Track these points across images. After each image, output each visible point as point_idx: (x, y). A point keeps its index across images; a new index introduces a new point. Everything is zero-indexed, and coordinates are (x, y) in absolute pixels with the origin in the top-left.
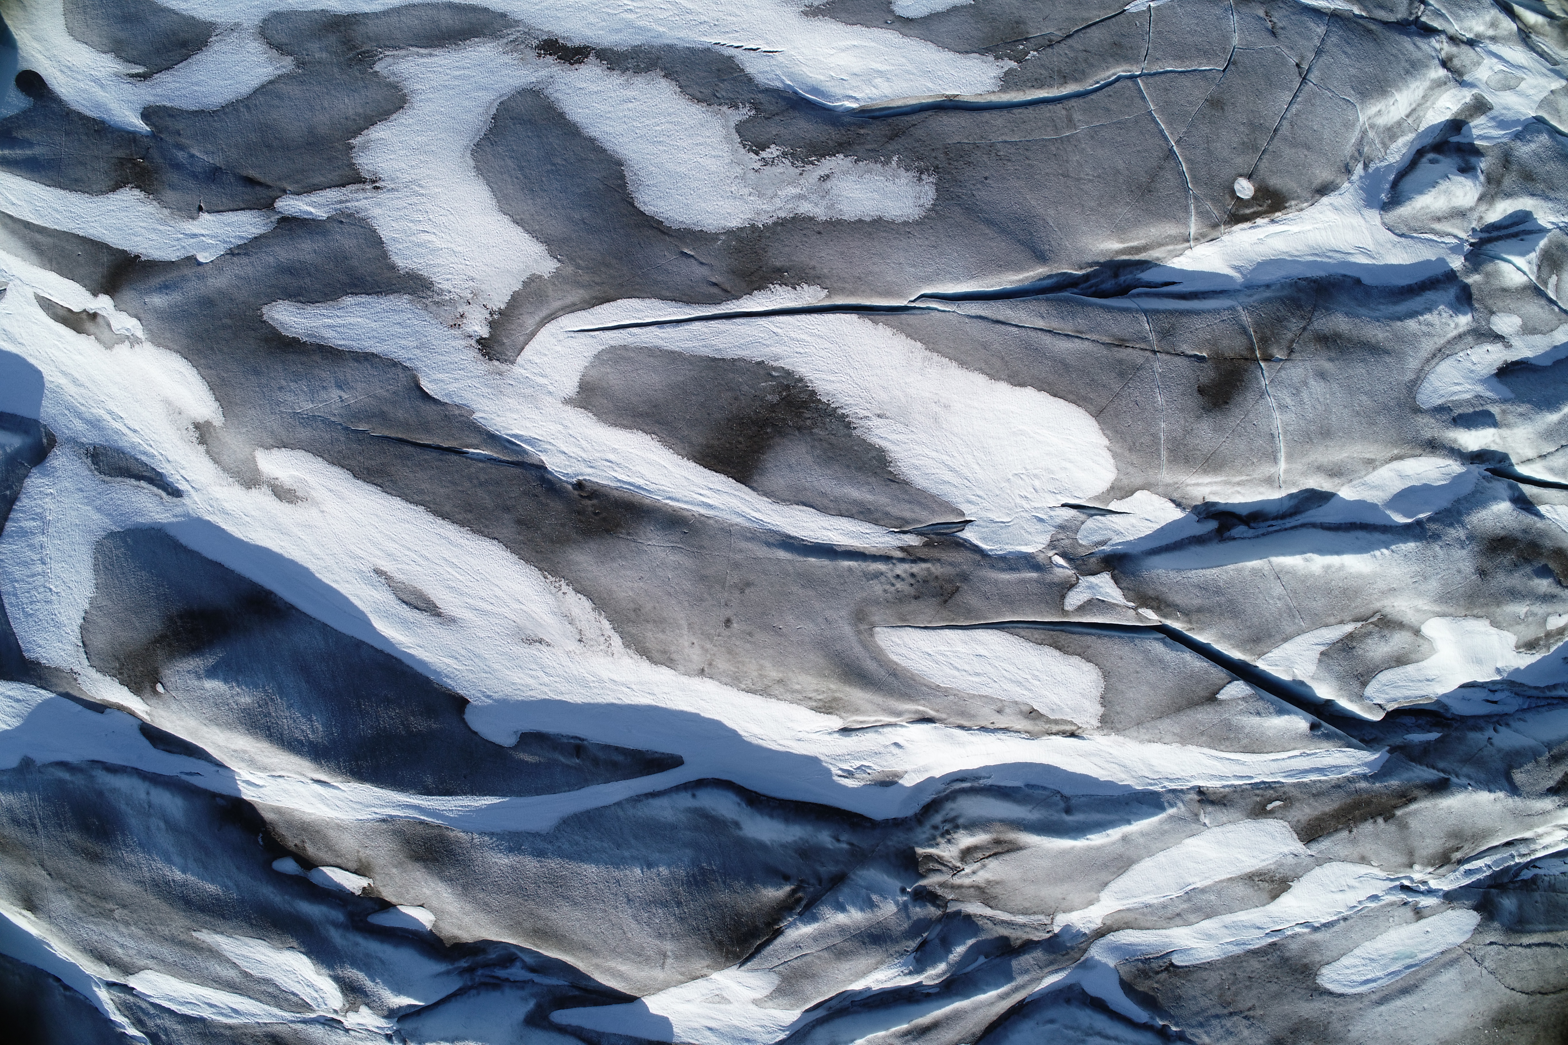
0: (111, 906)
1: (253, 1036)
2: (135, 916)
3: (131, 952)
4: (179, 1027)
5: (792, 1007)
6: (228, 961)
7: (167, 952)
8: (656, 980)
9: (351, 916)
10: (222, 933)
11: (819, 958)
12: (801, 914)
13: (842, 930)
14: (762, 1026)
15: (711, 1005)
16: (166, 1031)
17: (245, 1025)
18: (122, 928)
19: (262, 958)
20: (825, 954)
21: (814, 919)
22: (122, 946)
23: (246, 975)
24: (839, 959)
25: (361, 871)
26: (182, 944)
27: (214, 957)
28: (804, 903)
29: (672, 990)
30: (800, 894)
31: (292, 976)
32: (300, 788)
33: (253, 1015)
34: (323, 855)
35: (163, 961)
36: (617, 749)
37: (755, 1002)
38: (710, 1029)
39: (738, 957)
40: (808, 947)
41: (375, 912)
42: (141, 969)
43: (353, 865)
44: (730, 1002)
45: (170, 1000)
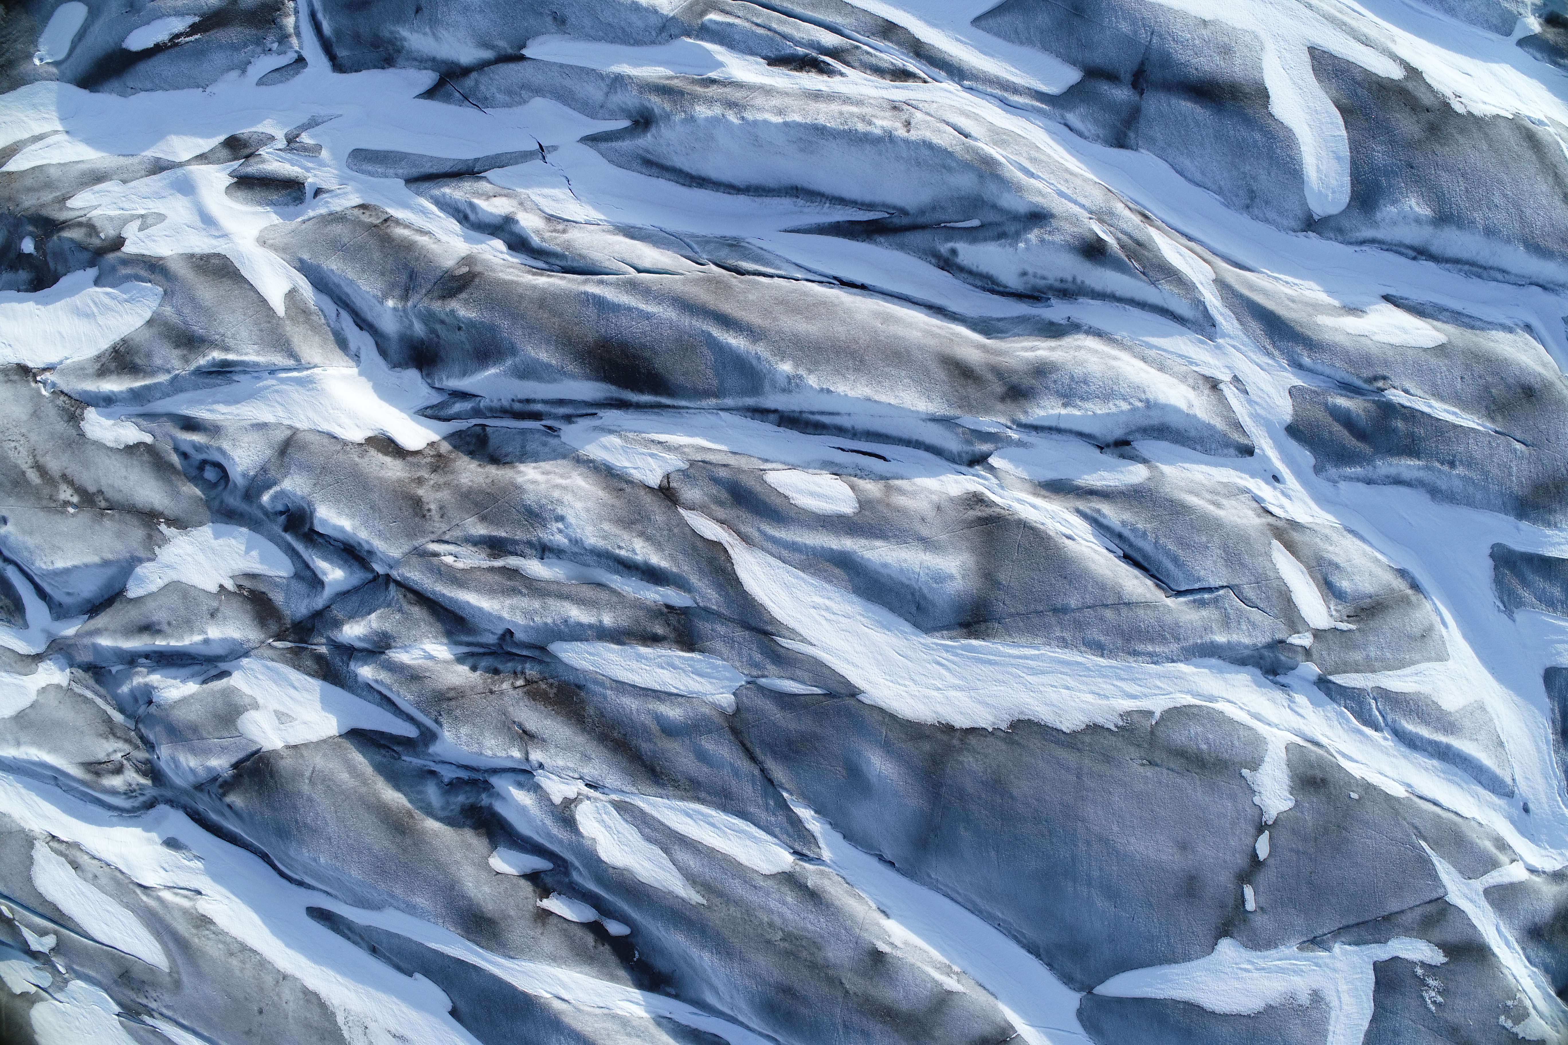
0: (782, 945)
1: (677, 787)
2: (759, 931)
3: (777, 896)
4: (752, 809)
5: (234, 690)
6: (680, 869)
7: (738, 889)
8: (325, 755)
9: (567, 873)
10: (677, 897)
11: (209, 733)
12: (219, 776)
13: (193, 751)
14: (257, 678)
15: (290, 713)
16: (767, 808)
17: (682, 799)
18: (778, 921)
19: (646, 864)
20: (205, 734)
21: (209, 769)
22: (784, 903)
23: (666, 851)
24: (196, 726)
25: (547, 913)
26: (720, 894)
27: (692, 875)
28: (218, 783)
29: (315, 740)
30: (220, 791)
31: (623, 840)
32: (582, 996)
33: (671, 808)
34: (580, 933)
35: (745, 881)
36: (349, 939)
37: (256, 706)
38: (295, 688)
39: (260, 757)
40: (215, 744)
41: (545, 872)
42: (773, 876)
43: (552, 920)
44: (275, 711)
45: (755, 837)
